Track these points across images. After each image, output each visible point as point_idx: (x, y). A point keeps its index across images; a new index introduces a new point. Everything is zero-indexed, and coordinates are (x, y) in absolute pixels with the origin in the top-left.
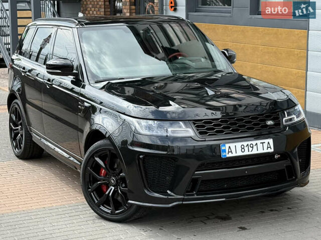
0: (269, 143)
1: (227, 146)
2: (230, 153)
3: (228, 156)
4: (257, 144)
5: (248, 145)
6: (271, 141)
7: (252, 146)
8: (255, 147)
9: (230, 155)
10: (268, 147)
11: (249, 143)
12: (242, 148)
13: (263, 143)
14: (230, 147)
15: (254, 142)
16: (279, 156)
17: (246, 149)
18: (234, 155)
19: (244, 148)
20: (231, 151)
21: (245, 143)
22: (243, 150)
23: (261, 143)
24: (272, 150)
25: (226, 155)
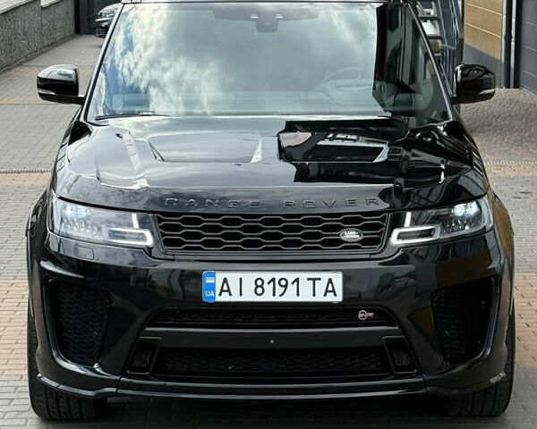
0: (330, 281)
1: (220, 277)
2: (226, 295)
3: (218, 299)
4: (297, 280)
5: (273, 280)
6: (338, 277)
7: (283, 283)
8: (292, 288)
9: (225, 298)
10: (327, 291)
11: (278, 276)
12: (257, 286)
13: (314, 280)
14: (225, 281)
15: (291, 277)
16: (371, 314)
17: (268, 288)
18: (235, 298)
19: (261, 286)
20: (229, 291)
21: (267, 276)
22: (259, 290)
23: (309, 279)
24: (339, 298)
25: (214, 298)
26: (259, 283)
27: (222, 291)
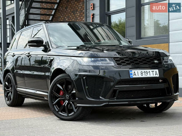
0: (156, 72)
1: (133, 71)
2: (135, 76)
3: (133, 77)
4: (149, 72)
5: (144, 72)
6: (157, 71)
10: (156, 74)
12: (141, 73)
13: (153, 71)
14: (134, 72)
15: (148, 71)
16: (162, 80)
17: (144, 74)
18: (137, 76)
19: (142, 73)
20: (135, 75)
21: (143, 71)
22: (142, 74)
23: (152, 71)
24: (158, 76)
25: (132, 76)
26: (142, 72)
27: (134, 75)
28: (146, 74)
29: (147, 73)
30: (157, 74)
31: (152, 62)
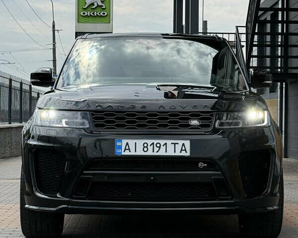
0: (183, 145)
1: (124, 142)
2: (127, 151)
4: (166, 144)
5: (153, 144)
6: (187, 143)
7: (158, 145)
8: (163, 148)
10: (182, 150)
11: (155, 142)
12: (144, 147)
13: (175, 144)
14: (127, 144)
15: (162, 142)
17: (150, 148)
18: (133, 153)
20: (129, 149)
22: (145, 149)
23: (172, 143)
24: (188, 154)
25: (121, 153)
26: (146, 145)
27: (125, 149)
28: (156, 149)
29: (160, 147)
30: (185, 150)
31: (183, 122)
